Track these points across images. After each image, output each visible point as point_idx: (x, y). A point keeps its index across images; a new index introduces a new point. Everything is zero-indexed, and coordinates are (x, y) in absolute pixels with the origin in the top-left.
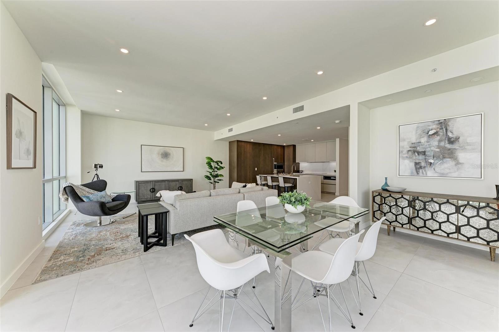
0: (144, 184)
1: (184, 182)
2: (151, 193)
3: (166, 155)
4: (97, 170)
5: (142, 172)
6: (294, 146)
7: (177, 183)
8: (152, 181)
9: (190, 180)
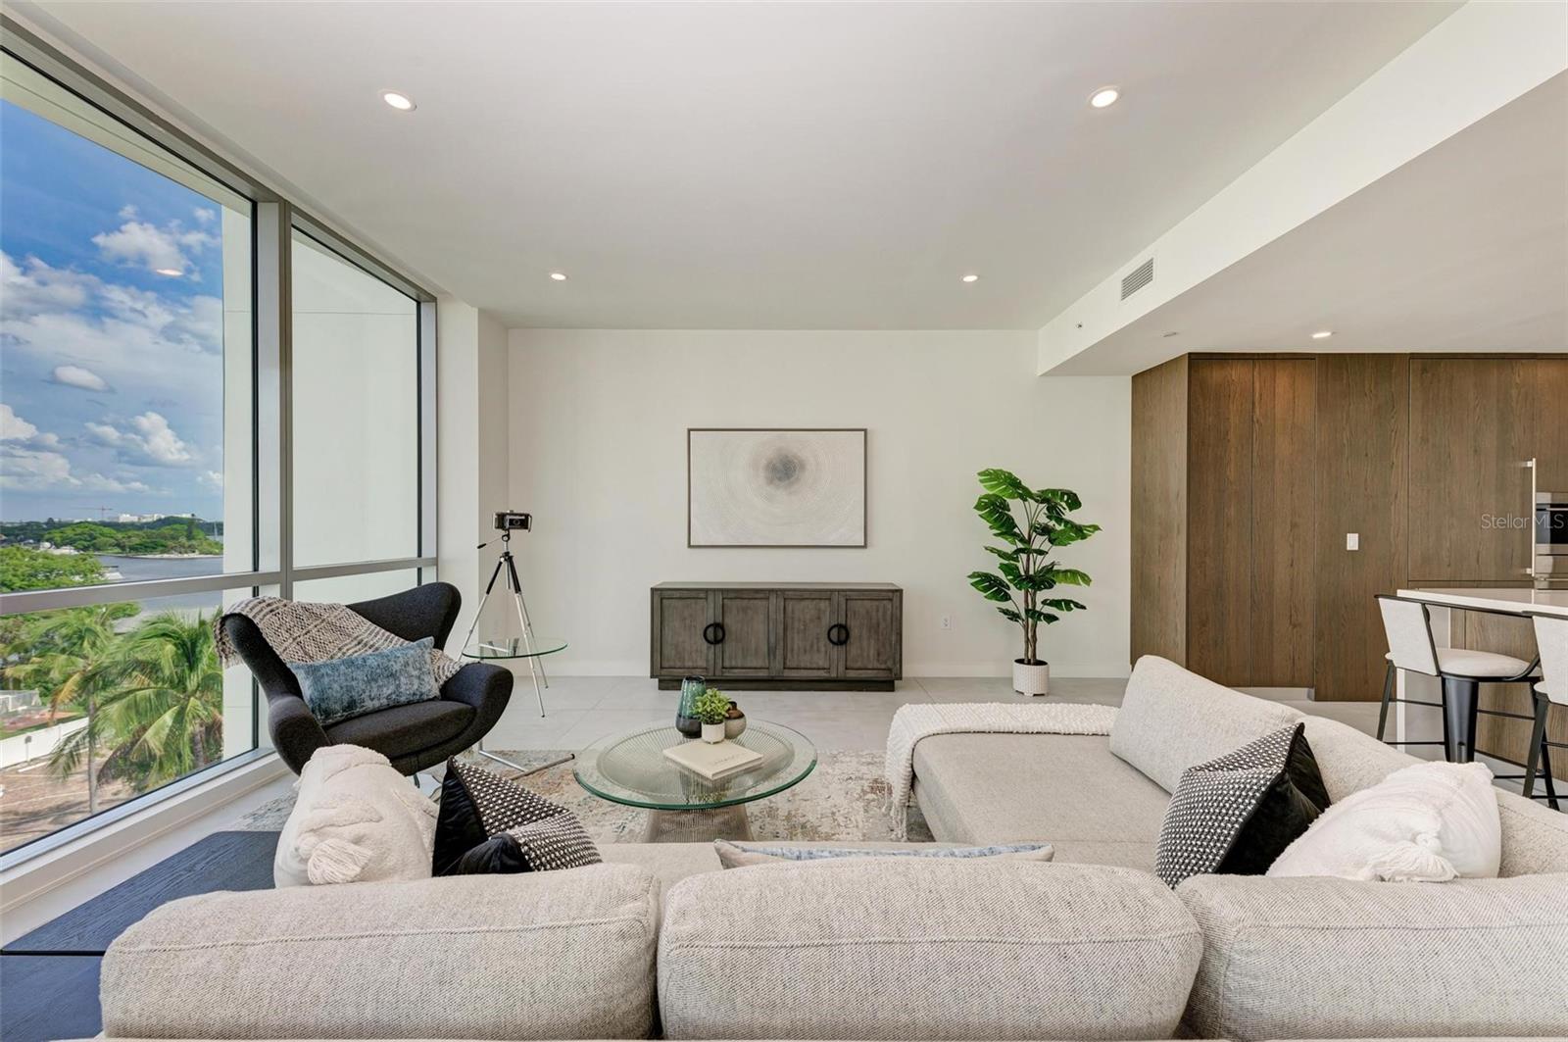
0: (679, 604)
1: (857, 605)
2: (708, 648)
3: (784, 471)
4: (508, 536)
7: (823, 605)
8: (714, 590)
9: (890, 594)
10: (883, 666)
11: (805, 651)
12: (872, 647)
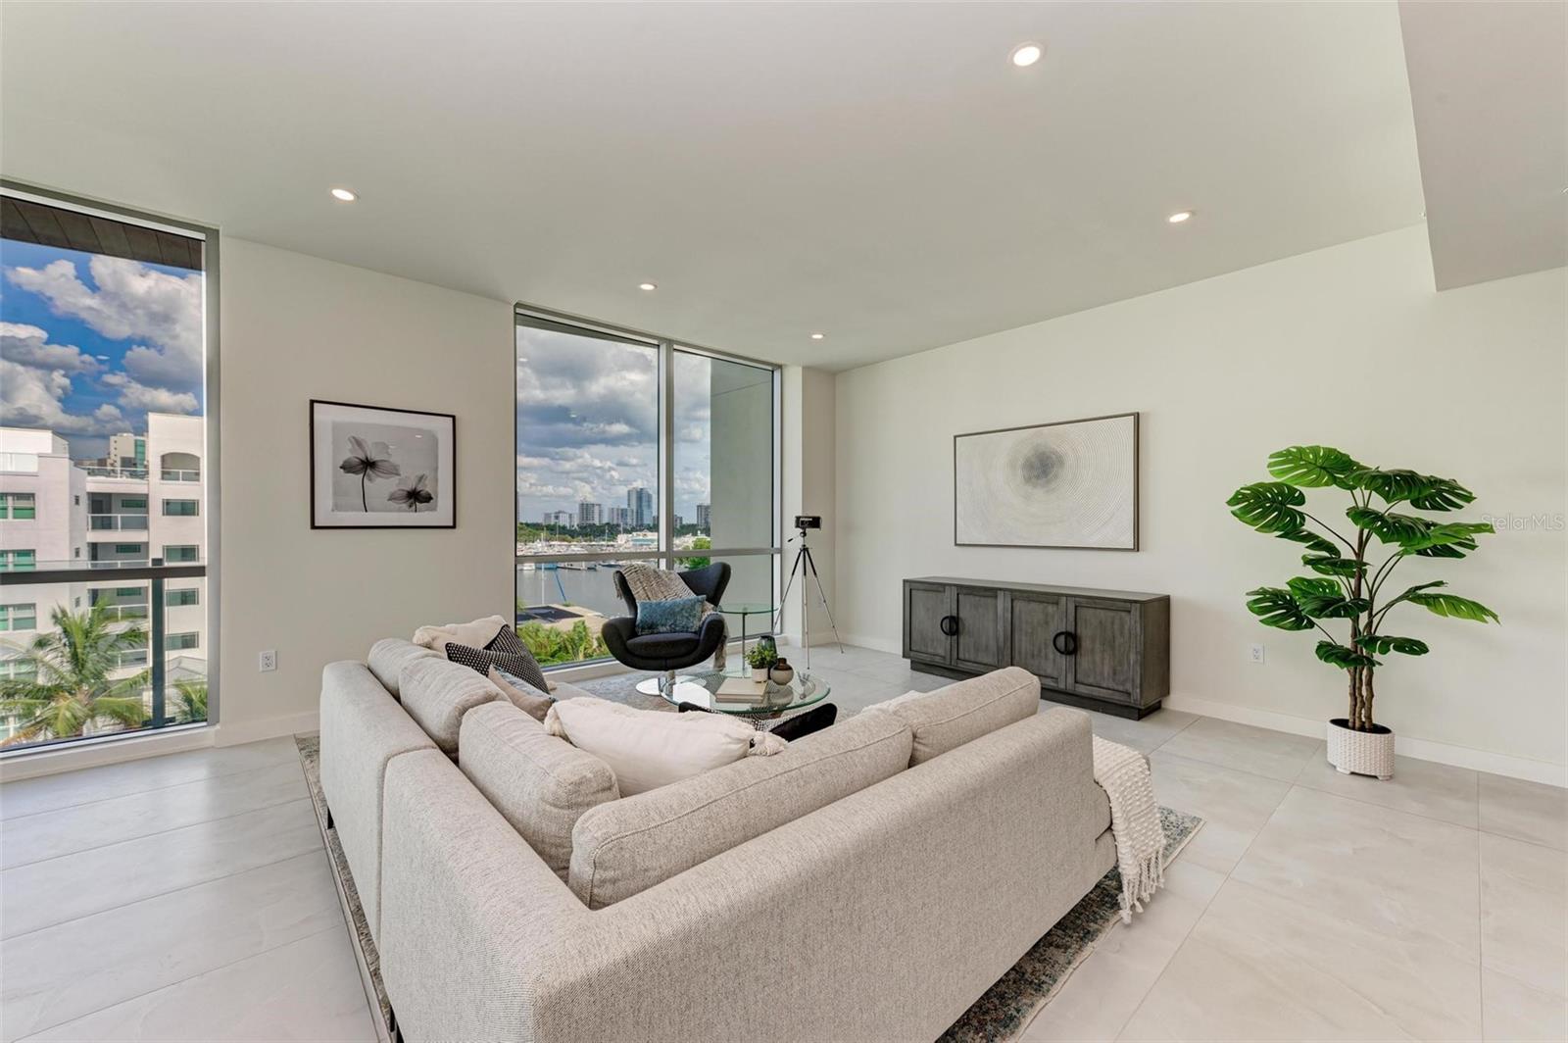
0: (924, 595)
1: (1089, 615)
2: (945, 639)
3: (1042, 468)
4: (804, 533)
8: (952, 585)
9: (1128, 605)
10: (1121, 688)
11: (1033, 656)
12: (1106, 661)
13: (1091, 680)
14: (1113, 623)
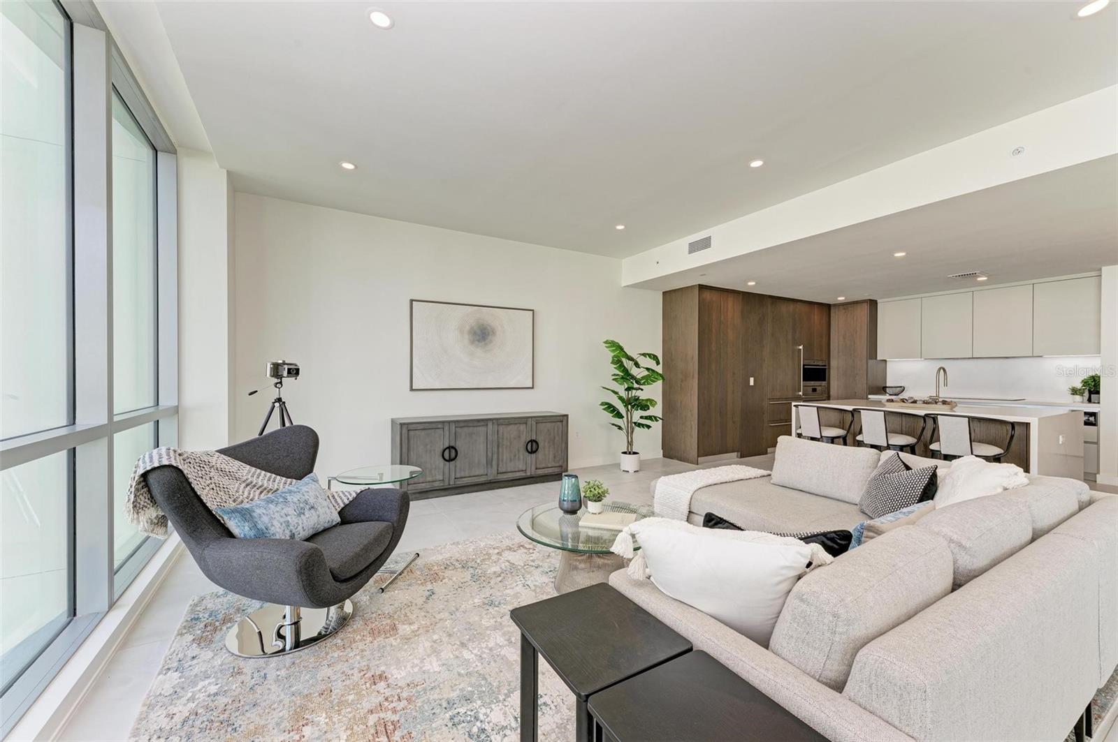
0: (423, 433)
1: (541, 426)
2: (444, 465)
3: (482, 335)
4: (281, 383)
5: (412, 390)
6: (873, 304)
7: (522, 427)
8: (449, 422)
9: (561, 418)
10: (558, 465)
11: (511, 460)
12: (551, 453)
13: (543, 466)
14: (554, 429)
